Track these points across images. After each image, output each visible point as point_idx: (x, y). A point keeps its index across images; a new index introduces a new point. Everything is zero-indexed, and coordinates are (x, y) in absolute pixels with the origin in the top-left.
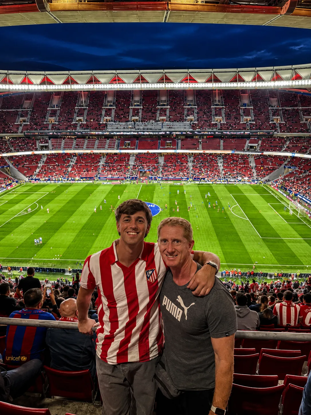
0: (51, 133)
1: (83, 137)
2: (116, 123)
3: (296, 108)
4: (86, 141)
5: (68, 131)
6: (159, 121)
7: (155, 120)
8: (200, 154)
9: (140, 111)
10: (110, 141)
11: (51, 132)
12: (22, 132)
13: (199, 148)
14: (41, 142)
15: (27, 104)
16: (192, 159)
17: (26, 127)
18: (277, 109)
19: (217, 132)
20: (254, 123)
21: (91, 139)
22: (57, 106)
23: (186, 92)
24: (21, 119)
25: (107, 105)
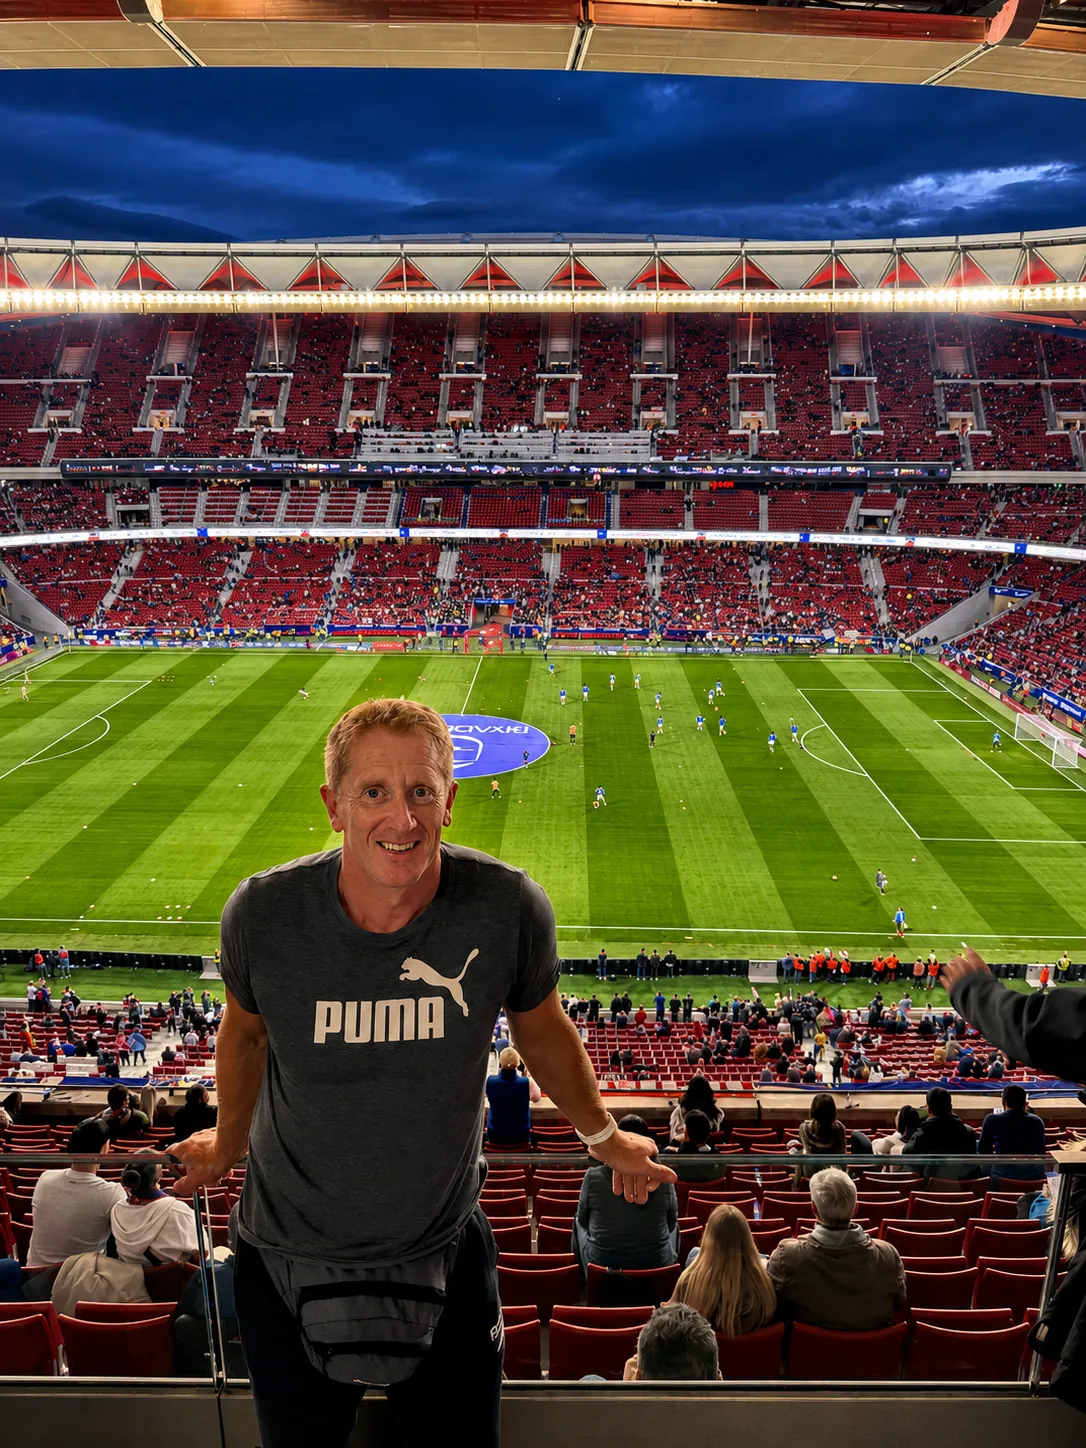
0: (158, 468)
1: (274, 482)
2: (392, 434)
3: (1032, 382)
4: (285, 497)
5: (222, 458)
6: (542, 427)
7: (529, 422)
8: (688, 544)
9: (479, 389)
10: (369, 495)
11: (159, 463)
12: (53, 463)
13: (683, 524)
14: (124, 500)
15: (72, 360)
16: (659, 561)
17: (68, 445)
18: (964, 385)
19: (747, 465)
20: (881, 433)
21: (302, 489)
22: (180, 366)
23: (640, 323)
24: (53, 415)
25: (361, 366)
